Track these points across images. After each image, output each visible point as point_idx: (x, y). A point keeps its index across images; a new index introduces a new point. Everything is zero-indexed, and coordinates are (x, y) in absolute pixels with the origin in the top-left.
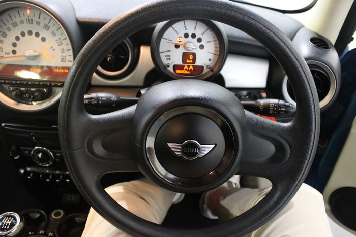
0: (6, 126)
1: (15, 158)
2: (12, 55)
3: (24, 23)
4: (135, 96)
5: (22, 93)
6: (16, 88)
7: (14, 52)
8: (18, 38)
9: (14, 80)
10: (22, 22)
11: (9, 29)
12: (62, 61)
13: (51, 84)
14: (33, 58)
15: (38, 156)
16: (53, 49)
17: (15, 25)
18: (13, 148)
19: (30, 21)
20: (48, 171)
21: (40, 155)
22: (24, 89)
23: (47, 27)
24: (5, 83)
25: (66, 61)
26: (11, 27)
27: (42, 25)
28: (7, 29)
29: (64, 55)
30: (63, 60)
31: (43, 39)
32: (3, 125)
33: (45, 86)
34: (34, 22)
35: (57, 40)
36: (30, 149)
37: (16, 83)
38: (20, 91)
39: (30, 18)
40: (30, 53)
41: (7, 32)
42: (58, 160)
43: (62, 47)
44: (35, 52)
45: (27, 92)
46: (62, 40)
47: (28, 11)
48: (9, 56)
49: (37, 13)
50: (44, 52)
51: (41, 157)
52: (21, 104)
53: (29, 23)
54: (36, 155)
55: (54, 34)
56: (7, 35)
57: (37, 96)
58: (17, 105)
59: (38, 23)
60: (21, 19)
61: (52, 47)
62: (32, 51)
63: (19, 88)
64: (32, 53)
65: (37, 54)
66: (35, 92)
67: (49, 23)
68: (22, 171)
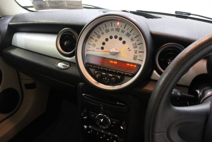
0: (85, 95)
1: (84, 118)
2: (100, 50)
3: (113, 31)
4: (187, 93)
5: (102, 76)
6: (99, 72)
7: (102, 48)
8: (107, 40)
9: (99, 66)
10: (112, 30)
11: (103, 33)
12: (133, 59)
13: (124, 74)
14: (115, 54)
15: (101, 121)
16: (129, 49)
17: (107, 31)
18: (85, 111)
19: (118, 30)
20: (103, 131)
21: (102, 120)
22: (104, 74)
23: (128, 35)
24: (93, 68)
25: (137, 59)
26: (104, 32)
27: (125, 33)
28: (102, 33)
29: (136, 55)
30: (135, 58)
31: (124, 42)
32: (83, 94)
33: (119, 74)
34: (120, 31)
35: (133, 44)
36: (96, 114)
37: (100, 69)
38: (102, 74)
39: (118, 28)
40: (113, 50)
41: (101, 35)
42: (112, 126)
43: (136, 49)
44: (116, 50)
45: (106, 76)
46: (137, 44)
47: (118, 23)
48: (98, 50)
49: (124, 25)
50: (122, 51)
51: (103, 121)
52: (99, 83)
53: (116, 31)
54: (99, 119)
55: (132, 40)
56: (100, 37)
57: (113, 80)
58: (97, 83)
59: (123, 32)
60: (112, 28)
61: (129, 48)
62: (115, 49)
63: (101, 72)
64: (115, 51)
65: (118, 51)
66: (112, 77)
67: (130, 32)
68: (86, 127)
